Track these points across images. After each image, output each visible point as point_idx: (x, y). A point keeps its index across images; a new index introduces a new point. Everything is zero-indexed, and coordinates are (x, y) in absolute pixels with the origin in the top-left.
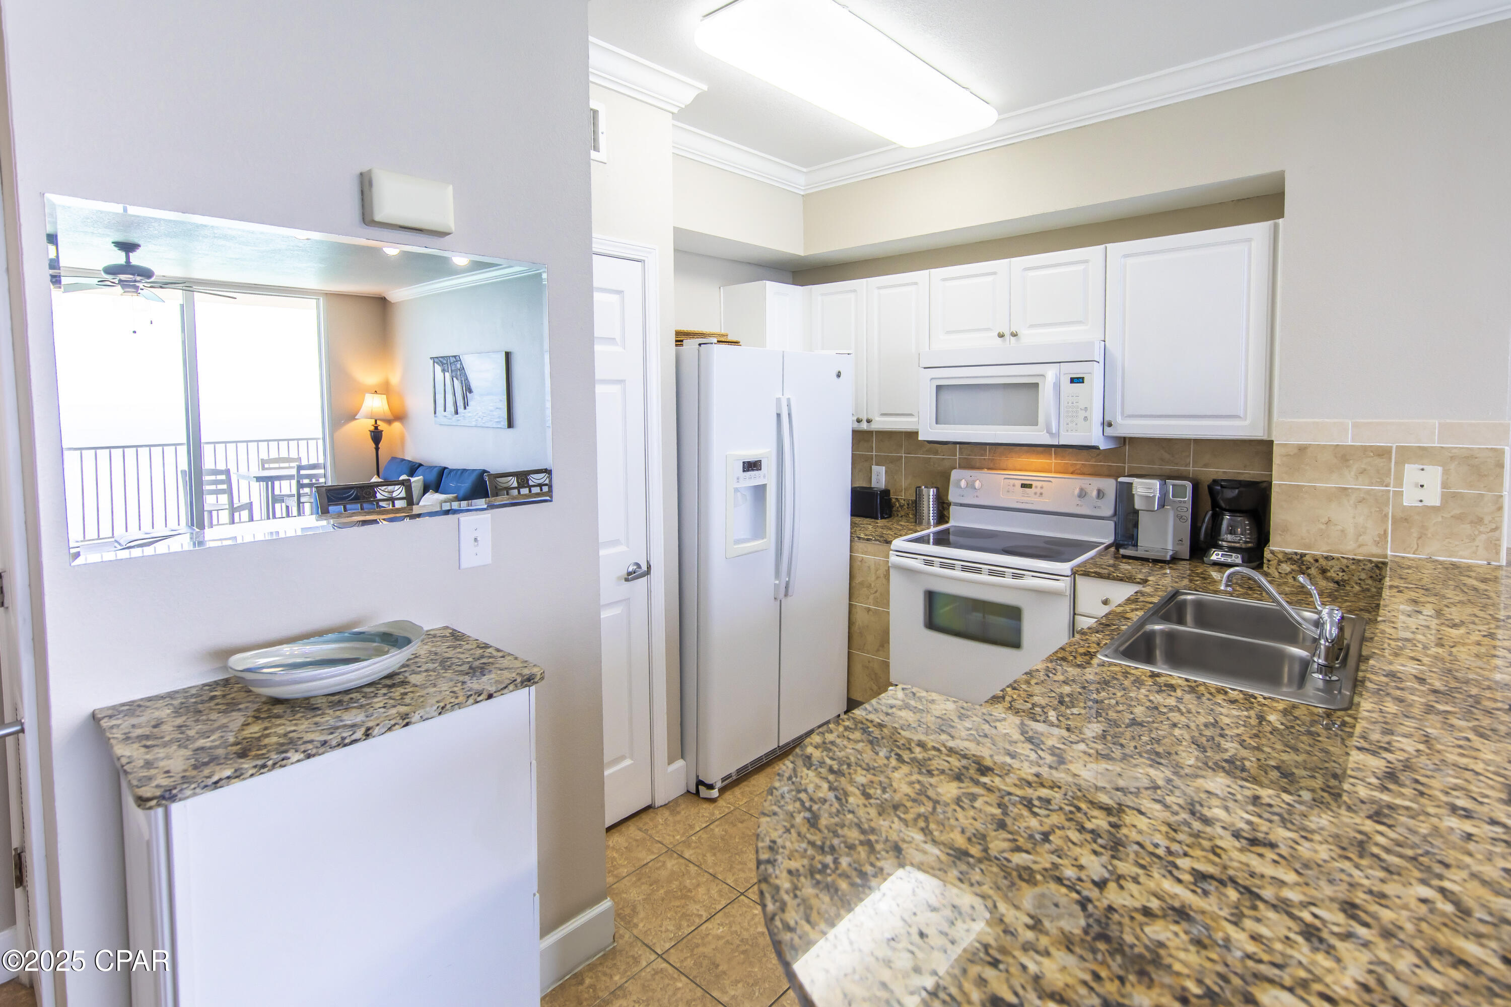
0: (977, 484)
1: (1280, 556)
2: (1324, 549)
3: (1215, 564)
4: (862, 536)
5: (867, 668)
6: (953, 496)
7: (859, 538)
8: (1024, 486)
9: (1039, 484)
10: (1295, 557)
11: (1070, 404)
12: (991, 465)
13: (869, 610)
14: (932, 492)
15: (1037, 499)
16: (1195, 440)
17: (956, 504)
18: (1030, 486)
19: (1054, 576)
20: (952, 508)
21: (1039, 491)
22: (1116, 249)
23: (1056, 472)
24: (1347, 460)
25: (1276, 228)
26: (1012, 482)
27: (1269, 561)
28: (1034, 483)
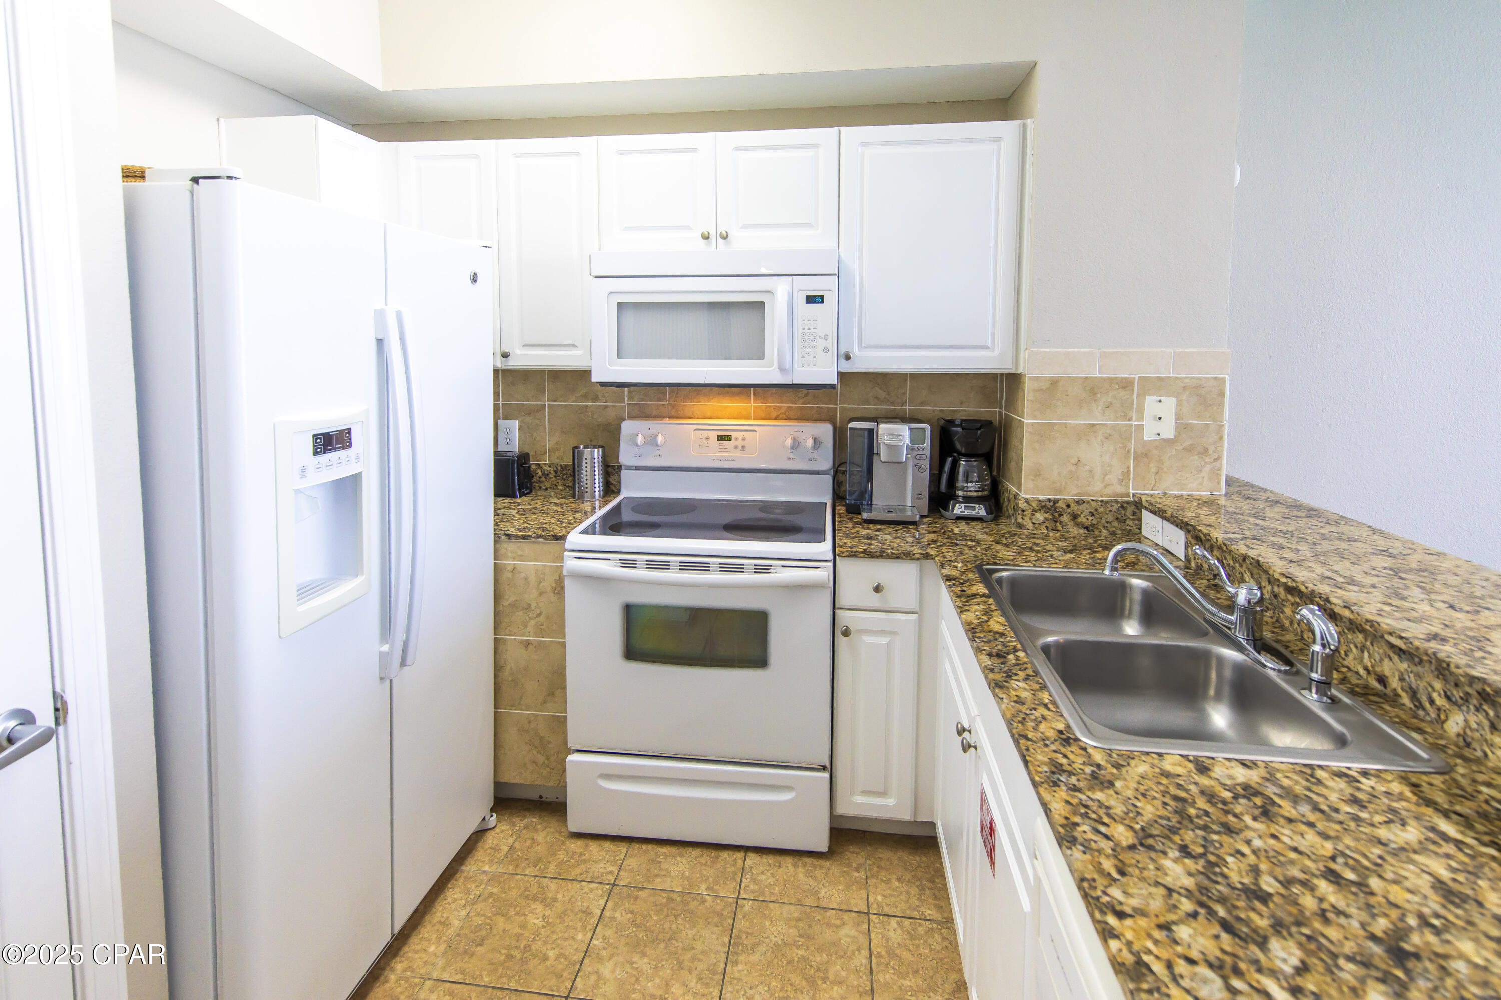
0: (660, 439)
1: (1034, 505)
2: (1075, 493)
3: (959, 518)
4: (513, 531)
5: (527, 731)
6: (626, 456)
7: (509, 536)
8: (721, 438)
9: (740, 435)
10: (1049, 504)
11: (806, 330)
12: (673, 413)
13: (527, 644)
14: (597, 453)
15: (738, 454)
16: (911, 374)
17: (629, 468)
18: (729, 438)
19: (812, 562)
20: (624, 473)
21: (740, 443)
22: (851, 133)
23: (755, 418)
24: (1095, 394)
25: (1024, 128)
26: (706, 433)
27: (1023, 511)
28: (734, 434)
